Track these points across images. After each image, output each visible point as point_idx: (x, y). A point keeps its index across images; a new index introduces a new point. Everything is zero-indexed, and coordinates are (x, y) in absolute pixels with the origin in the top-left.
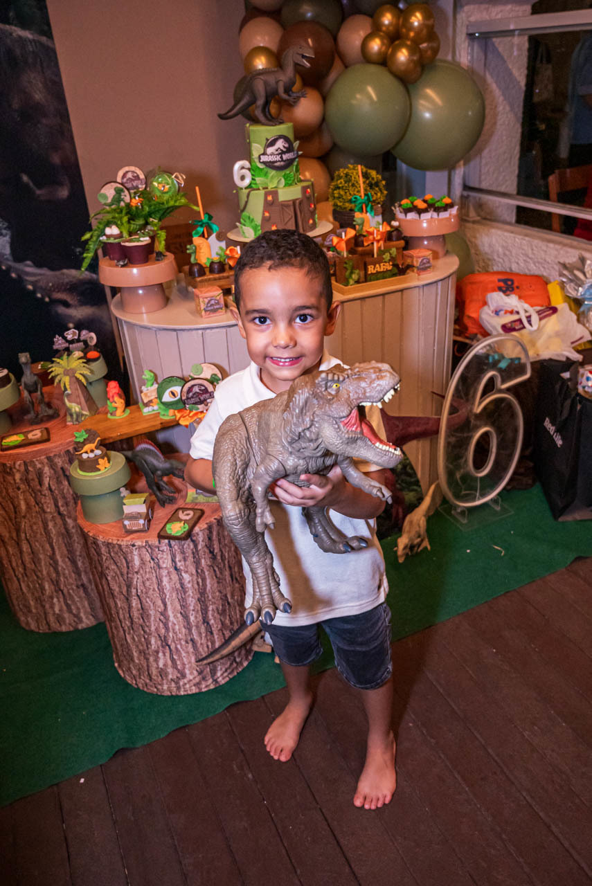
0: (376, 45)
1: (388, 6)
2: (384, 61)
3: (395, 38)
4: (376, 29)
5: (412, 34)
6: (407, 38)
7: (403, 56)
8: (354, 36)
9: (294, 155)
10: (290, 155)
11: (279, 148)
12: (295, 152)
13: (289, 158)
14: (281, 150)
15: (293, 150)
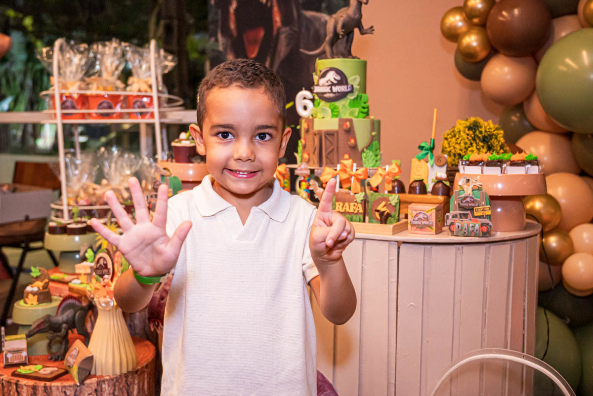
9: (347, 88)
10: (342, 89)
11: (329, 80)
12: (349, 86)
13: (339, 91)
14: (332, 82)
15: (347, 84)
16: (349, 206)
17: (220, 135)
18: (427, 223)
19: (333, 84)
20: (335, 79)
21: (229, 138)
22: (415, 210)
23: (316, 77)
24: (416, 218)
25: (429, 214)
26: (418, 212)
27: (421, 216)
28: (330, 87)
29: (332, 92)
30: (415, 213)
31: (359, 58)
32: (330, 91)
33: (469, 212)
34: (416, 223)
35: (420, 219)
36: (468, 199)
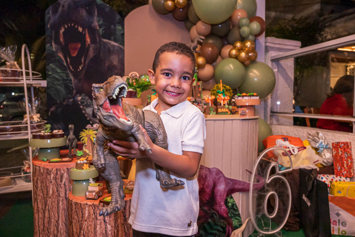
0: (234, 52)
1: (238, 41)
2: (236, 57)
3: (240, 50)
4: (235, 47)
5: (247, 49)
6: (245, 50)
7: (243, 54)
8: (226, 50)
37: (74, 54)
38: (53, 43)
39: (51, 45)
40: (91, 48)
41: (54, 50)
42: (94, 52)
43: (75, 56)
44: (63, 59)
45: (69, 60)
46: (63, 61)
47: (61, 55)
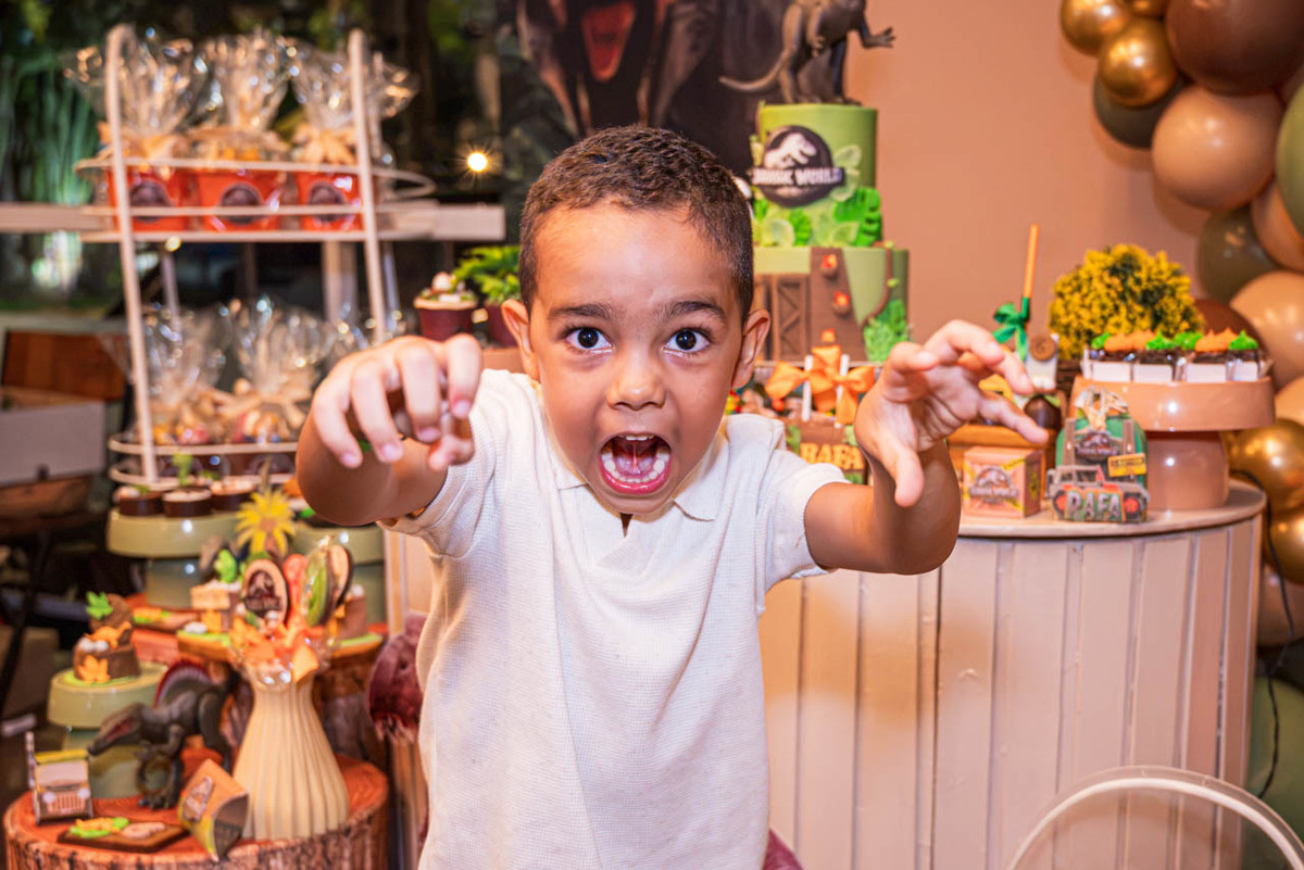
9: (832, 175)
10: (820, 176)
11: (789, 156)
12: (836, 170)
13: (813, 182)
14: (794, 160)
15: (830, 164)
16: (833, 453)
17: (574, 339)
18: (1003, 491)
19: (797, 166)
20: (802, 154)
21: (598, 345)
22: (981, 464)
23: (757, 148)
24: (982, 482)
25: (1009, 472)
26: (985, 467)
27: (992, 476)
28: (790, 173)
29: (795, 184)
30: (978, 470)
31: (858, 104)
32: (790, 182)
33: (1097, 468)
34: (980, 491)
35: (990, 484)
36: (1097, 439)
37: (605, 66)
38: (523, 23)
39: (515, 33)
40: (680, 27)
41: (526, 53)
42: (694, 48)
43: (613, 80)
44: (561, 97)
45: (584, 103)
46: (559, 109)
47: (551, 78)
